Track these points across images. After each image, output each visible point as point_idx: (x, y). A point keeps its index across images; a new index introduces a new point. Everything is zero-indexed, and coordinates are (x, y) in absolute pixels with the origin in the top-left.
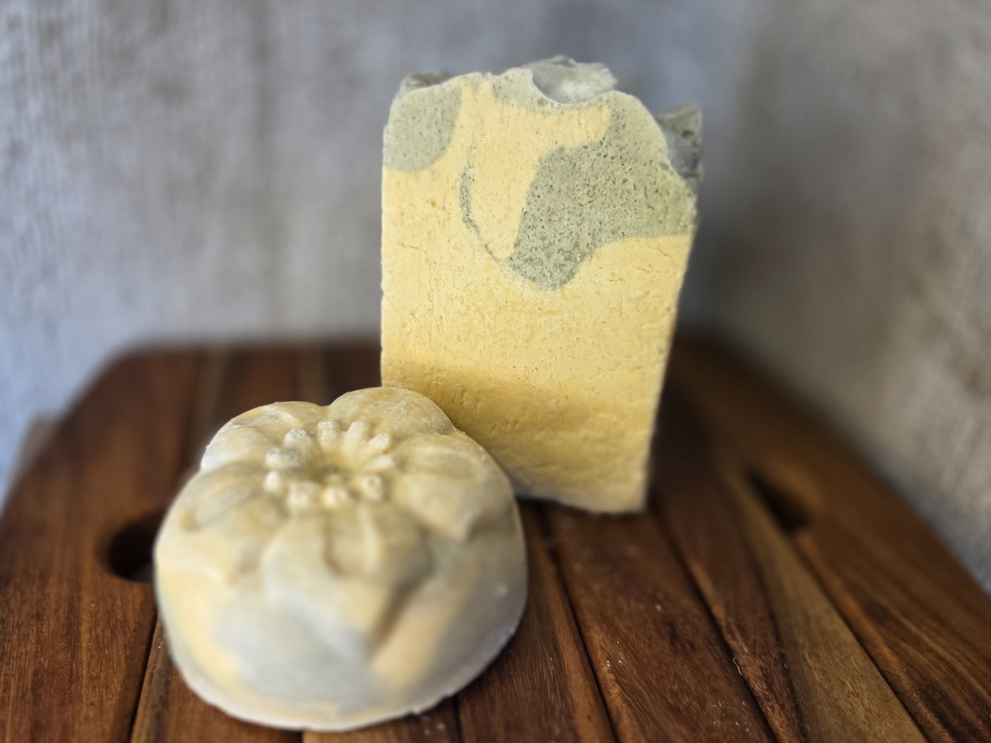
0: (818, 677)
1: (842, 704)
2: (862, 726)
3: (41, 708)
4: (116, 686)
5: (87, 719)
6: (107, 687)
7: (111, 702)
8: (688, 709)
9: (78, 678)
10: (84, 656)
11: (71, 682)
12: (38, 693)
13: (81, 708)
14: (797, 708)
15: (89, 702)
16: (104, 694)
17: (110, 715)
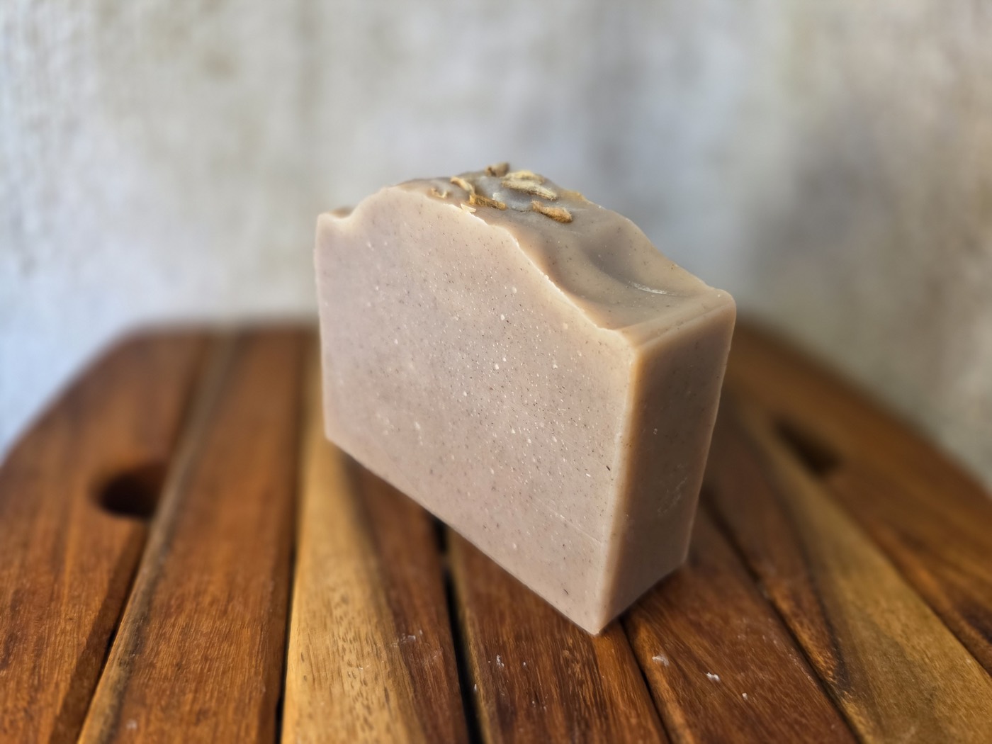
0: (850, 596)
1: (877, 619)
2: (899, 639)
3: (18, 622)
4: (97, 603)
5: (63, 632)
6: (87, 605)
7: (89, 618)
8: (710, 624)
9: (58, 597)
10: (67, 578)
11: (51, 600)
12: (17, 609)
13: (59, 623)
14: (828, 623)
15: (68, 617)
16: (84, 611)
17: (87, 628)
